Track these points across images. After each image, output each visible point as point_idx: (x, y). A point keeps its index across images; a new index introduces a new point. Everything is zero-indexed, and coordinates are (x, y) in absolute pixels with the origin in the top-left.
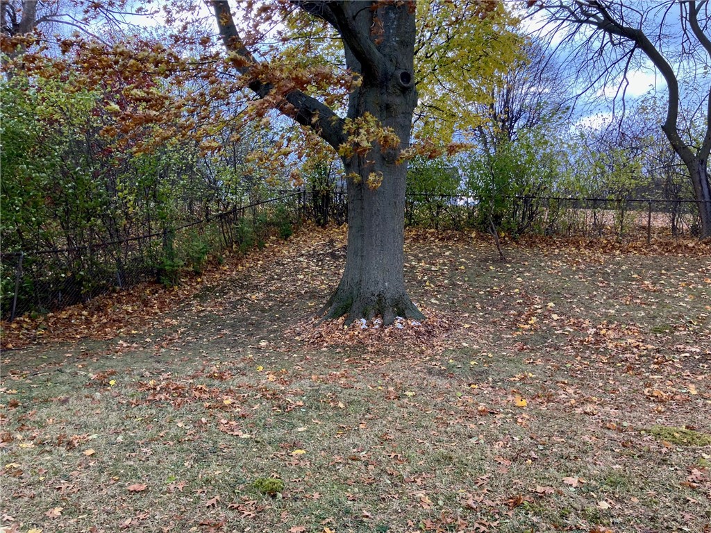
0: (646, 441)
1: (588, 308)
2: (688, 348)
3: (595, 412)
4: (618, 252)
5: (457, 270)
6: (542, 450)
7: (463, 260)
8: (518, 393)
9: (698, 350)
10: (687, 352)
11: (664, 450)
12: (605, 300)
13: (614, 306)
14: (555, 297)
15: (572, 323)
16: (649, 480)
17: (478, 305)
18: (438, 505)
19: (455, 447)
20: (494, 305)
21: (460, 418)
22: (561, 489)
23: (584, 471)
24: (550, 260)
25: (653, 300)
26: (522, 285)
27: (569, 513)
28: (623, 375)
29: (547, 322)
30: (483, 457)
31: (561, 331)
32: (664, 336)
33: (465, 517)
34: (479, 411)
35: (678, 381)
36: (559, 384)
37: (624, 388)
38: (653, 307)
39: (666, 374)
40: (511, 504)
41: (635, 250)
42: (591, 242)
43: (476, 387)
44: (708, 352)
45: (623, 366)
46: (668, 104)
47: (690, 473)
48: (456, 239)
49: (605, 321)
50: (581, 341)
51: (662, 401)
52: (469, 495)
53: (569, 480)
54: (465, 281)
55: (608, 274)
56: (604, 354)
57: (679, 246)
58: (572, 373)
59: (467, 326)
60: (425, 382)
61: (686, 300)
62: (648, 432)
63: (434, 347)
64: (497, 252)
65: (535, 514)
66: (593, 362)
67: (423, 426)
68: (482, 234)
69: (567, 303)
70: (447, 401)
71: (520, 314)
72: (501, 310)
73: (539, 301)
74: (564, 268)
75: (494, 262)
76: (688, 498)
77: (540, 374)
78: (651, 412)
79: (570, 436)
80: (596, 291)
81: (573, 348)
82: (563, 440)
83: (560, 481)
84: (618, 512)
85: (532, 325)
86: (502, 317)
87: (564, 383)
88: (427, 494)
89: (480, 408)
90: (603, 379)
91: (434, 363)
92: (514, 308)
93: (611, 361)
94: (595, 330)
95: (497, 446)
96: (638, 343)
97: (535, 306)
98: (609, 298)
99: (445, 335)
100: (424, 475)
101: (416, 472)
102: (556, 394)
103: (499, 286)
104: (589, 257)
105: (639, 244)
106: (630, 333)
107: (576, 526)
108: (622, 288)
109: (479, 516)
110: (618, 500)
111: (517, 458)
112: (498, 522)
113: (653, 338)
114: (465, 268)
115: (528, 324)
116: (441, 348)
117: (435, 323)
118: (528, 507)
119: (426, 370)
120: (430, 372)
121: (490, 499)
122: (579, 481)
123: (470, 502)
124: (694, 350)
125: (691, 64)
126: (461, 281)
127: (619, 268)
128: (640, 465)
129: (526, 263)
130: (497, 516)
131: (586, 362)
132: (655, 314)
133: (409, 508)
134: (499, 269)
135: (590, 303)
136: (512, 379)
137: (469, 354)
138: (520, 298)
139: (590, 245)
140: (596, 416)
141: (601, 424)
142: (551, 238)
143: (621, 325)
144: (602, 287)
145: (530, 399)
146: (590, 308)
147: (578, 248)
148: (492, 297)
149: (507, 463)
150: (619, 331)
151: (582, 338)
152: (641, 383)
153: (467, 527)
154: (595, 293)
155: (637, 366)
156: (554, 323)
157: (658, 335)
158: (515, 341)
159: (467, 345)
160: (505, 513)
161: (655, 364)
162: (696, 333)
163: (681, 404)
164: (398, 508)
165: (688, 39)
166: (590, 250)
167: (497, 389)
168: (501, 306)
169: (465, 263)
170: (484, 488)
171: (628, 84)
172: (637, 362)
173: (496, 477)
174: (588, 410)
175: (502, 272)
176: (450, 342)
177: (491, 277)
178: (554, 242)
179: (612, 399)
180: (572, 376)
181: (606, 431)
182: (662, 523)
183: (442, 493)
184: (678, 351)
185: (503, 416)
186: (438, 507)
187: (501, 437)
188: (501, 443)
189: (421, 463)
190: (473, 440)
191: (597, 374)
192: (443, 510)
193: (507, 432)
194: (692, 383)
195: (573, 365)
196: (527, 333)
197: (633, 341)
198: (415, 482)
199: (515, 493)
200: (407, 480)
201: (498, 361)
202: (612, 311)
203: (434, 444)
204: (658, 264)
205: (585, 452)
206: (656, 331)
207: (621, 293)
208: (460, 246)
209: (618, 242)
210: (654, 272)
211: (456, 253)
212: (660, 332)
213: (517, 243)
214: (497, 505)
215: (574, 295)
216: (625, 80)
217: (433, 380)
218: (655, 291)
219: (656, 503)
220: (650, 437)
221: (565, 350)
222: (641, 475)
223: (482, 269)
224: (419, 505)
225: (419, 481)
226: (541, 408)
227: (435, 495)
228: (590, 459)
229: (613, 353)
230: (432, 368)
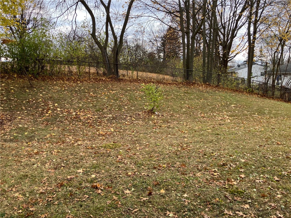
0: (102, 150)
1: (71, 105)
2: (108, 116)
3: (82, 144)
4: (79, 82)
5: (10, 92)
6: (66, 162)
7: (12, 87)
8: (50, 142)
9: (111, 116)
10: (108, 117)
11: (108, 152)
12: (77, 101)
13: (81, 103)
14: (57, 101)
15: (66, 111)
16: (106, 163)
17: (24, 108)
18: (27, 196)
19: (28, 171)
20: (31, 107)
21: (27, 158)
22: (77, 175)
23: (84, 166)
24: (53, 86)
25: (94, 100)
26: (43, 97)
27: (82, 182)
28: (89, 128)
29: (56, 112)
30: (42, 171)
31: (62, 115)
32: (100, 113)
33: (41, 197)
34: (35, 153)
35: (107, 127)
36: (66, 136)
37: (90, 133)
38: (95, 102)
39: (103, 126)
40: (59, 186)
41: (85, 81)
42: (68, 78)
43: (31, 143)
44: (114, 116)
45: (88, 125)
46: (92, 25)
47: (118, 157)
48: (6, 78)
49: (79, 109)
50: (71, 118)
51: (103, 135)
52: (40, 188)
53: (79, 171)
54: (15, 97)
55: (77, 91)
56: (80, 122)
57: (100, 79)
58: (69, 131)
59: (20, 118)
60: (4, 146)
61: (105, 99)
62: (102, 147)
63: (5, 129)
64: (29, 83)
65: (70, 187)
66: (77, 125)
67: (9, 165)
68: (20, 75)
69: (63, 103)
70: (18, 152)
71: (43, 110)
72: (35, 109)
73: (51, 104)
74: (59, 89)
75: (28, 88)
76: (119, 166)
77: (57, 133)
78: (101, 140)
79: (75, 155)
80: (74, 98)
81: (68, 121)
82: (73, 157)
83: (76, 172)
84: (99, 177)
85: (49, 114)
86: (36, 112)
87: (68, 135)
88: (20, 194)
89: (35, 152)
90: (82, 131)
91: (6, 137)
92: (40, 107)
93: (83, 124)
94: (75, 113)
95: (47, 165)
96: (92, 116)
97: (50, 106)
98: (79, 100)
99: (9, 123)
100: (16, 186)
101: (11, 186)
102: (66, 140)
103: (32, 98)
104: (68, 84)
105: (86, 79)
106: (88, 113)
107: (86, 186)
108: (83, 96)
109: (47, 195)
110: (98, 173)
111: (57, 168)
112: (56, 195)
113: (96, 113)
114: (14, 91)
115: (48, 113)
116: (9, 129)
117: (3, 118)
118: (67, 185)
119: (3, 141)
120: (5, 141)
121: (49, 187)
122: (83, 170)
123: (41, 191)
124: (110, 116)
125: (99, 11)
126: (13, 97)
127: (81, 88)
128: (102, 159)
129: (43, 88)
130: (55, 193)
131: (74, 126)
132: (96, 105)
133: (13, 202)
134: (31, 91)
135: (72, 103)
136: (46, 137)
137: (23, 130)
138: (42, 103)
139: (68, 80)
140: (83, 145)
141: (85, 148)
142: (52, 77)
143: (84, 110)
144: (75, 96)
145: (55, 144)
146: (72, 105)
147: (63, 81)
148: (30, 103)
149: (53, 171)
150: (84, 112)
151: (71, 117)
152: (95, 130)
153: (43, 201)
154: (73, 99)
155: (93, 124)
156: (59, 112)
157: (98, 112)
158: (44, 121)
159: (21, 126)
160: (58, 190)
161: (98, 123)
162: (110, 110)
163: (109, 135)
164: (7, 204)
165: (97, 2)
166: (68, 81)
167: (40, 142)
168: (34, 107)
169: (13, 89)
170: (46, 183)
171: (77, 15)
172: (93, 123)
173: (50, 178)
174: (79, 144)
175: (32, 92)
176: (13, 126)
177: (28, 95)
178: (53, 79)
179: (87, 138)
180: (70, 132)
181: (87, 150)
182: (113, 176)
183: (27, 191)
184: (105, 117)
185: (46, 153)
186: (27, 197)
187: (47, 161)
188: (48, 164)
189: (13, 181)
190: (35, 166)
191: (79, 129)
192: (30, 198)
193: (50, 159)
194: (111, 127)
195: (69, 128)
196: (48, 117)
197: (90, 115)
198: (12, 190)
199: (59, 182)
200: (8, 191)
201: (38, 131)
202: (81, 105)
203: (17, 172)
204: (94, 86)
205: (82, 159)
206: (97, 111)
207: (83, 98)
208: (9, 81)
209: (79, 78)
210: (93, 89)
211: (8, 84)
212: (99, 111)
213: (37, 79)
214: (53, 188)
215: (65, 100)
216: (75, 14)
217: (8, 144)
218: (94, 96)
219: (110, 170)
220: (103, 149)
221: (65, 122)
222: (103, 162)
223: (23, 91)
224: (17, 199)
225: (14, 189)
226: (61, 146)
227: (24, 193)
228: (84, 161)
229: (84, 121)
230: (6, 139)
